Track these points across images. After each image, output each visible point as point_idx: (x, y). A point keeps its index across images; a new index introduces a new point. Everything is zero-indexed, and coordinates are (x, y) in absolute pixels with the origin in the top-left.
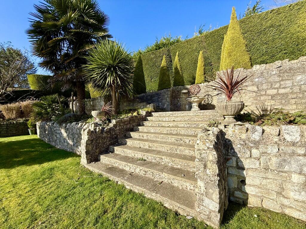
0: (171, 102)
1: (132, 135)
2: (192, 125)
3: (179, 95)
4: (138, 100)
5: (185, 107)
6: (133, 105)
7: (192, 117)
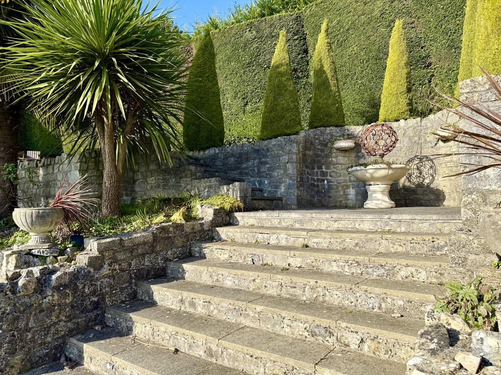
0: (302, 179)
1: (157, 297)
2: (370, 270)
3: (327, 156)
4: (193, 168)
5: (346, 195)
6: (177, 186)
7: (370, 236)
